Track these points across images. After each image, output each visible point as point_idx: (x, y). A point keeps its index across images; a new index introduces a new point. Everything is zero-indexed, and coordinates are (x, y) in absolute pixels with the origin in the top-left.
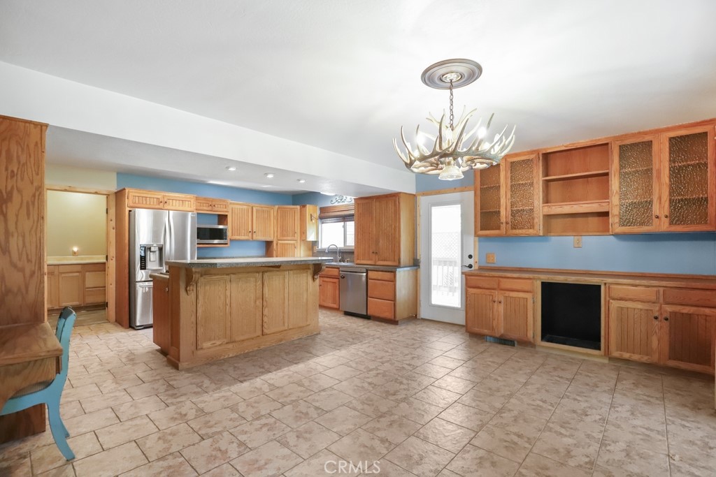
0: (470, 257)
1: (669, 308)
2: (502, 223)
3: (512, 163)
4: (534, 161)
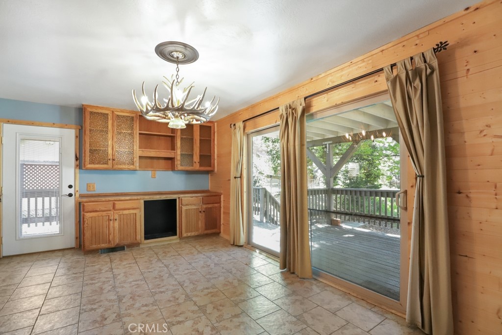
0: (70, 187)
1: (205, 206)
2: (109, 160)
3: (117, 115)
4: (135, 119)
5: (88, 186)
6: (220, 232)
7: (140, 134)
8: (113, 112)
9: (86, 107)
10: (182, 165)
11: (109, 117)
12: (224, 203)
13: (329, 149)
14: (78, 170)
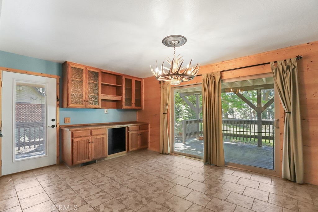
0: (53, 120)
1: (141, 131)
2: (84, 101)
3: (89, 71)
4: (99, 74)
5: (65, 120)
6: (148, 147)
7: (102, 84)
8: (86, 68)
9: (69, 63)
10: (126, 105)
11: (84, 71)
12: (150, 129)
13: (198, 97)
14: (58, 108)
